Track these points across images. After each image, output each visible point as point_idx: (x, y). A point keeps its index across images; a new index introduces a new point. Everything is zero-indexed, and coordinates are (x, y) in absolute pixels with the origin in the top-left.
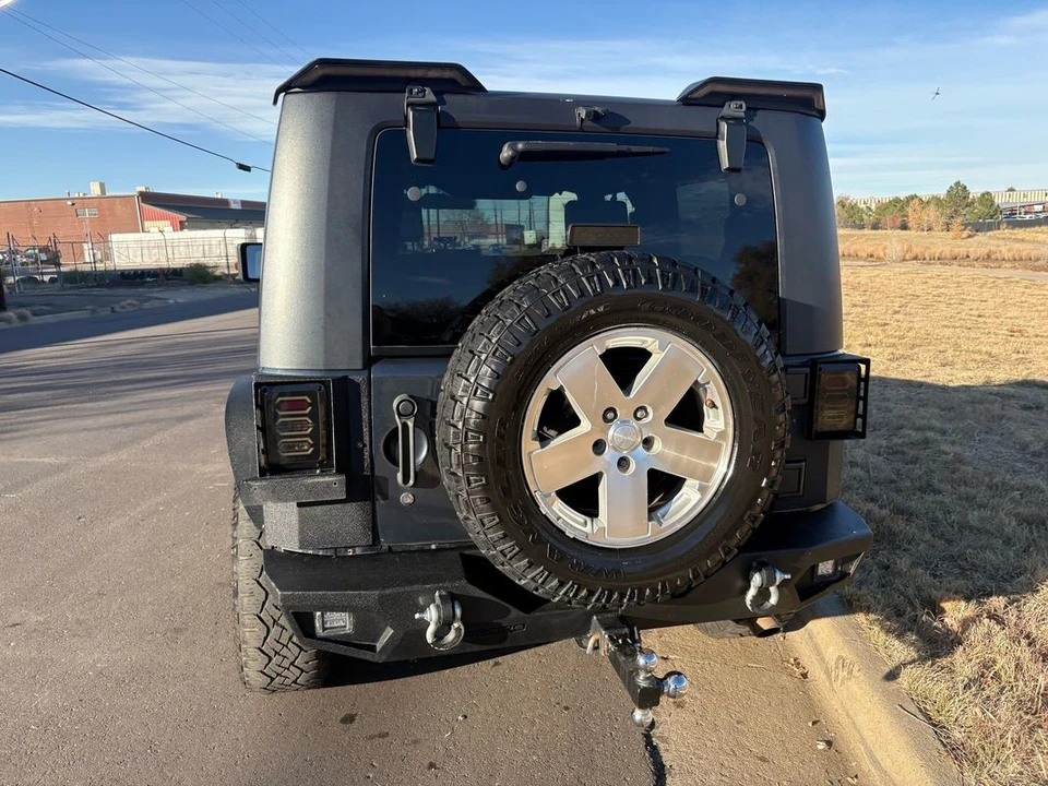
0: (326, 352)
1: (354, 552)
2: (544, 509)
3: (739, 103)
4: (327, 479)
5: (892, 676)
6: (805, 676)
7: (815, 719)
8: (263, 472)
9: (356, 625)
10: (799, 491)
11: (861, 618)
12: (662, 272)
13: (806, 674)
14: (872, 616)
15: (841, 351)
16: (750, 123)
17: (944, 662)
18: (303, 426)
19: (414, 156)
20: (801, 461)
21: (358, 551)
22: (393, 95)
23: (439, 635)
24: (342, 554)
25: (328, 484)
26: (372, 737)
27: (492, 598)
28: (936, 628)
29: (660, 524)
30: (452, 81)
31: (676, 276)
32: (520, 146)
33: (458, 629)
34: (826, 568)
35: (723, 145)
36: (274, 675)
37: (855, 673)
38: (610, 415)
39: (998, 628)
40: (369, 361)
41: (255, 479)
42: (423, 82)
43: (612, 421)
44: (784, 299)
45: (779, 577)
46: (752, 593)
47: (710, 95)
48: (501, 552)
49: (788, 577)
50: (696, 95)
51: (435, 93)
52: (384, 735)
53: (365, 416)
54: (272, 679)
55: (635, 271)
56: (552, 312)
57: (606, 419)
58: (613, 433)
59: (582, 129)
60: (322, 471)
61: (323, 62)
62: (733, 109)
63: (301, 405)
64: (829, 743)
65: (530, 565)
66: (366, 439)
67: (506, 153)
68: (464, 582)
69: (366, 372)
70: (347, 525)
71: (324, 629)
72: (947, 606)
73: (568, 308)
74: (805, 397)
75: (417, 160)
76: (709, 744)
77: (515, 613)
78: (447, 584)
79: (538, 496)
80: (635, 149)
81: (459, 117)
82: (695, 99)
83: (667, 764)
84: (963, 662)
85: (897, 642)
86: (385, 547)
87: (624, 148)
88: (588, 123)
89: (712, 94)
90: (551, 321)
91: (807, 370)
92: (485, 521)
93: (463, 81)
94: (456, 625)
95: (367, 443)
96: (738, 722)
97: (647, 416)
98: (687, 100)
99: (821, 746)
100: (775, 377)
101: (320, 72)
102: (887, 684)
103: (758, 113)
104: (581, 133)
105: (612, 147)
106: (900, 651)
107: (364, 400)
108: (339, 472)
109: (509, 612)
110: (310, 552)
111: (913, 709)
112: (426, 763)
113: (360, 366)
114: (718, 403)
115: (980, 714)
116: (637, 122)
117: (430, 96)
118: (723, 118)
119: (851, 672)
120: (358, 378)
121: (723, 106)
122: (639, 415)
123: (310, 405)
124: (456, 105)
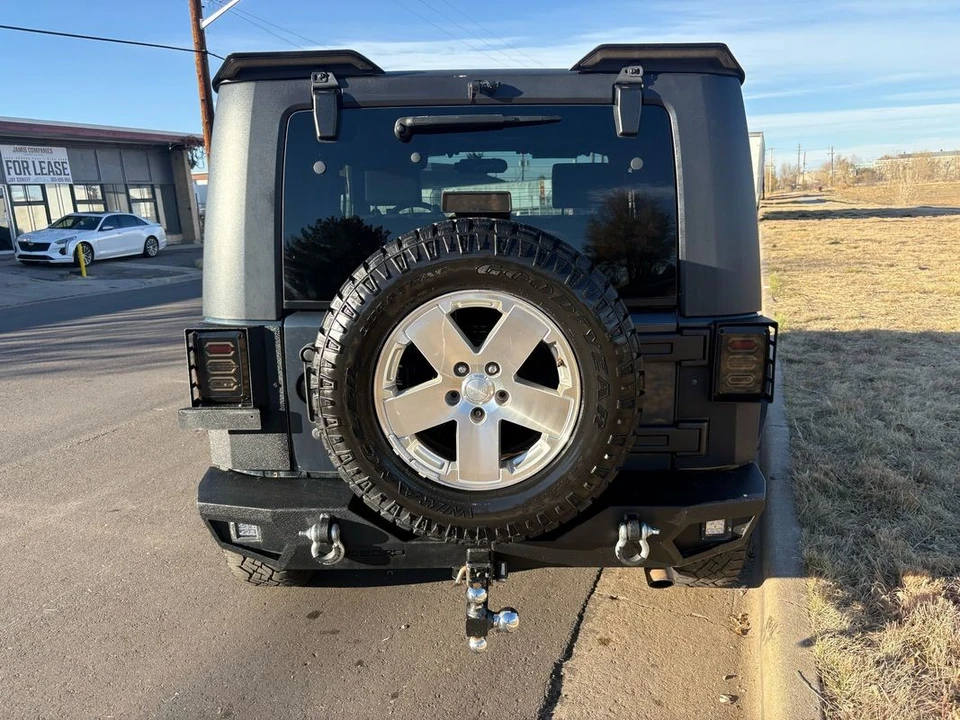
0: (246, 305)
1: (279, 474)
2: (397, 450)
3: (636, 68)
4: (245, 412)
5: (808, 643)
6: (745, 632)
7: (733, 673)
8: (195, 404)
9: (264, 535)
10: (699, 450)
11: (811, 582)
12: (498, 238)
13: (747, 630)
14: (823, 582)
15: (759, 313)
16: (649, 87)
17: (875, 636)
18: (228, 367)
19: (318, 134)
20: (705, 421)
21: (282, 475)
22: (303, 81)
23: (322, 553)
24: (269, 476)
25: (246, 417)
26: (324, 633)
27: (371, 525)
28: (883, 602)
29: (512, 471)
30: (348, 65)
31: (514, 242)
32: (409, 121)
33: (338, 548)
34: (715, 527)
35: (618, 110)
36: (251, 572)
37: (774, 635)
38: (462, 369)
39: (953, 609)
40: (282, 314)
41: (189, 409)
42: (326, 68)
43: (464, 375)
44: (684, 262)
45: (646, 532)
46: (620, 544)
47: (605, 62)
48: (359, 485)
49: (656, 532)
50: (589, 63)
51: (337, 77)
52: (335, 632)
53: (280, 362)
54: (251, 575)
55: (472, 237)
56: (392, 274)
57: (457, 373)
58: (467, 385)
59: (474, 102)
60: (243, 405)
61: (237, 56)
62: (628, 75)
63: (226, 349)
64: (734, 699)
65: (383, 499)
66: (281, 379)
67: (397, 128)
68: (345, 509)
69: (279, 323)
70: (268, 453)
71: (238, 536)
72: (909, 580)
73: (407, 271)
74: (704, 357)
75: (320, 138)
76: (613, 680)
77: (392, 540)
78: (331, 510)
79: (391, 438)
80: (522, 119)
81: (358, 97)
82: (590, 67)
83: (564, 693)
84: (891, 639)
85: (832, 610)
86: (304, 473)
87: (511, 118)
88: (480, 97)
89: (604, 61)
90: (391, 282)
91: (707, 332)
92: (342, 457)
93: (360, 65)
94: (335, 545)
95: (282, 383)
96: (652, 666)
97: (498, 371)
98: (581, 68)
99: (724, 700)
100: (620, 340)
101: (237, 65)
102: (800, 649)
103: (660, 76)
104: (473, 106)
105: (499, 118)
106: (835, 619)
107: (278, 346)
108: (255, 407)
109: (388, 538)
110: (245, 472)
111: (812, 677)
112: (356, 660)
113: (274, 318)
114: (566, 362)
115: (876, 693)
116: (529, 92)
117: (332, 80)
118: (619, 84)
119: (771, 634)
120: (274, 328)
121: (618, 72)
122: (490, 369)
123: (233, 349)
124: (356, 88)
